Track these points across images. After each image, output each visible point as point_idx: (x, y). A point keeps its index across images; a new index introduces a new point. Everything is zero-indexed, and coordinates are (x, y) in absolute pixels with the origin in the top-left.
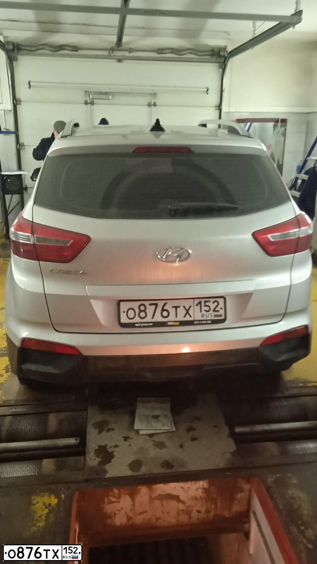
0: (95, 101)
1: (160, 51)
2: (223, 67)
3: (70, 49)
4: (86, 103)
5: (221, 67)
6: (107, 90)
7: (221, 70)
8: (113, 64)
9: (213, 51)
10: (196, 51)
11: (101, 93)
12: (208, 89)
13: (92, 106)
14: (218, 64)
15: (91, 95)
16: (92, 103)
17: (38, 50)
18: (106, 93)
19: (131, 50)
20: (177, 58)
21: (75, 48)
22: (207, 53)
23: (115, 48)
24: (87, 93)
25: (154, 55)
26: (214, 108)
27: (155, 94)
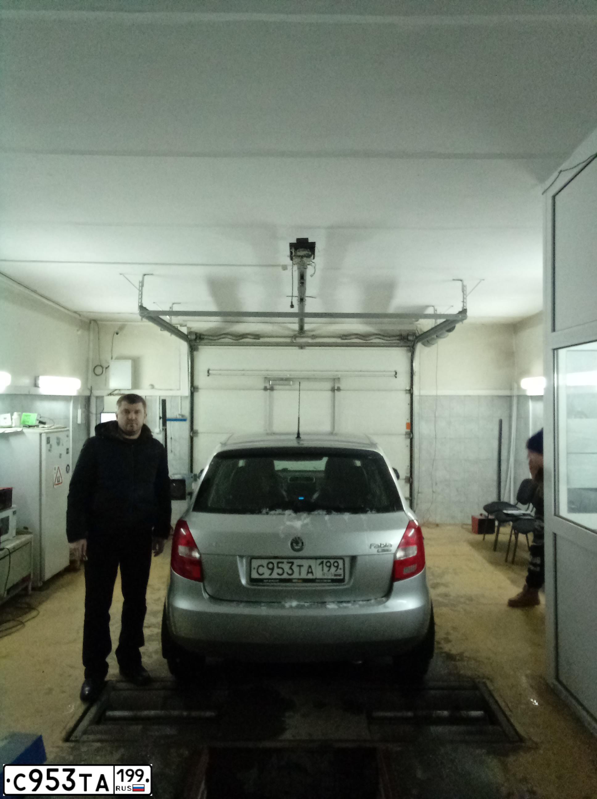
0: (276, 387)
1: (344, 336)
2: (412, 351)
3: (252, 337)
4: (265, 389)
5: (410, 351)
6: (288, 376)
7: (410, 354)
8: (295, 351)
9: (401, 335)
10: (383, 336)
11: (282, 379)
12: (396, 373)
13: (272, 392)
14: (406, 348)
15: (270, 381)
16: (272, 389)
17: (220, 339)
18: (287, 379)
19: (314, 337)
20: (362, 343)
21: (257, 336)
22: (394, 338)
23: (298, 335)
24: (267, 379)
25: (339, 341)
26: (404, 392)
27: (339, 378)
